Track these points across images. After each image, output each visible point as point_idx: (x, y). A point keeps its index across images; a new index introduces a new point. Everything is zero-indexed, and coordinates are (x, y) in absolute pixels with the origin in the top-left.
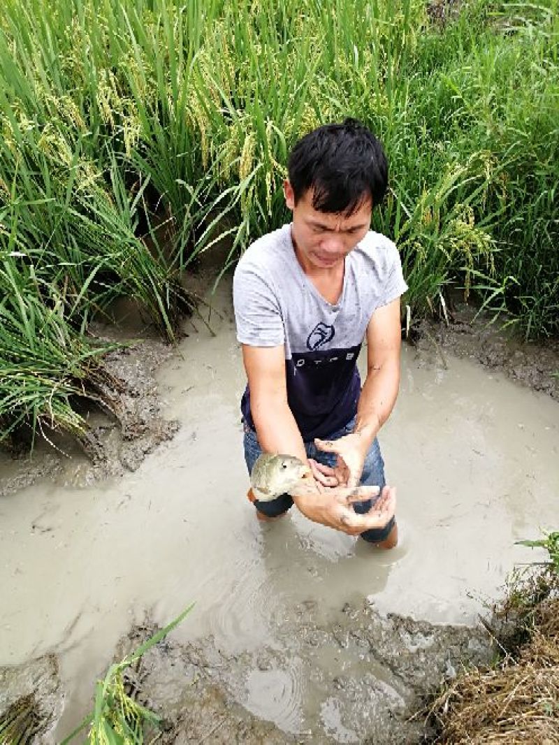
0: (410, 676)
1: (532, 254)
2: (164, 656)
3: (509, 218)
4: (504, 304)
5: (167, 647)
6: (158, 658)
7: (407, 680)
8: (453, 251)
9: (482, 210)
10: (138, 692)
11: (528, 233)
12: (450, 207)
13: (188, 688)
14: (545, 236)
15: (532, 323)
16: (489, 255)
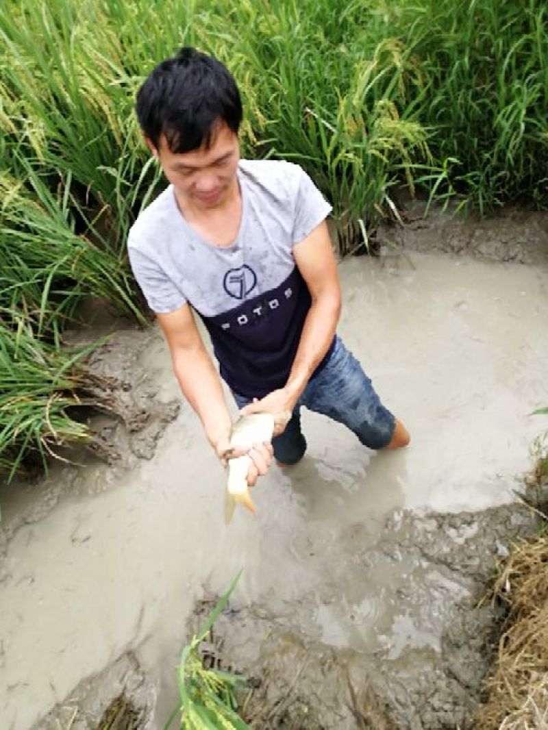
0: (465, 567)
1: (464, 129)
2: (233, 621)
3: (431, 102)
4: (451, 188)
5: (233, 611)
6: (228, 625)
7: (464, 571)
8: (386, 152)
9: (403, 102)
10: (219, 660)
11: (455, 111)
12: (371, 108)
13: (264, 642)
14: (471, 107)
15: (484, 198)
16: (423, 143)
